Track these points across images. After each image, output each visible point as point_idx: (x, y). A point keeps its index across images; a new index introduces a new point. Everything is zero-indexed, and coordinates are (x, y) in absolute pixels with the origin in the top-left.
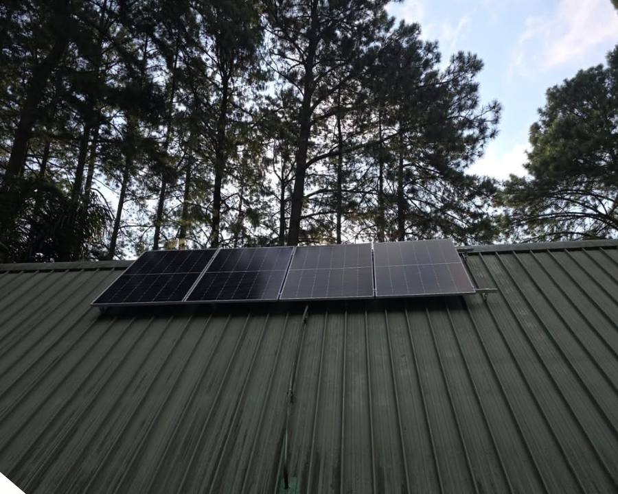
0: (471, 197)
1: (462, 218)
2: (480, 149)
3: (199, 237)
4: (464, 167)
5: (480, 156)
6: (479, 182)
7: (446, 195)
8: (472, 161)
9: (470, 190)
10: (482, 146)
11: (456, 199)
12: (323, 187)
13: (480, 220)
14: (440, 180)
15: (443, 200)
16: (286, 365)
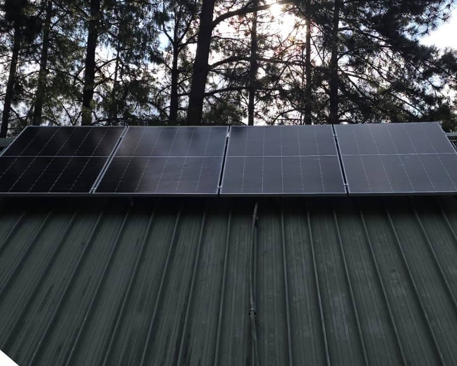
0: (427, 75)
1: (415, 103)
2: (446, 11)
3: (58, 117)
4: (423, 34)
5: (445, 19)
6: (437, 55)
7: (394, 70)
8: (434, 26)
9: (425, 65)
10: (449, 6)
11: (407, 77)
12: (229, 55)
13: (437, 106)
14: (386, 50)
15: (389, 78)
16: (239, 278)
